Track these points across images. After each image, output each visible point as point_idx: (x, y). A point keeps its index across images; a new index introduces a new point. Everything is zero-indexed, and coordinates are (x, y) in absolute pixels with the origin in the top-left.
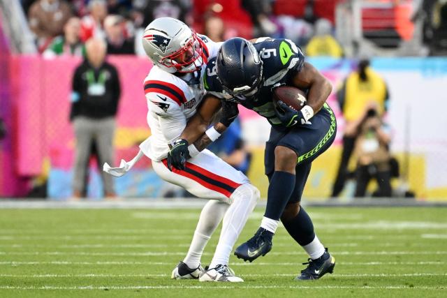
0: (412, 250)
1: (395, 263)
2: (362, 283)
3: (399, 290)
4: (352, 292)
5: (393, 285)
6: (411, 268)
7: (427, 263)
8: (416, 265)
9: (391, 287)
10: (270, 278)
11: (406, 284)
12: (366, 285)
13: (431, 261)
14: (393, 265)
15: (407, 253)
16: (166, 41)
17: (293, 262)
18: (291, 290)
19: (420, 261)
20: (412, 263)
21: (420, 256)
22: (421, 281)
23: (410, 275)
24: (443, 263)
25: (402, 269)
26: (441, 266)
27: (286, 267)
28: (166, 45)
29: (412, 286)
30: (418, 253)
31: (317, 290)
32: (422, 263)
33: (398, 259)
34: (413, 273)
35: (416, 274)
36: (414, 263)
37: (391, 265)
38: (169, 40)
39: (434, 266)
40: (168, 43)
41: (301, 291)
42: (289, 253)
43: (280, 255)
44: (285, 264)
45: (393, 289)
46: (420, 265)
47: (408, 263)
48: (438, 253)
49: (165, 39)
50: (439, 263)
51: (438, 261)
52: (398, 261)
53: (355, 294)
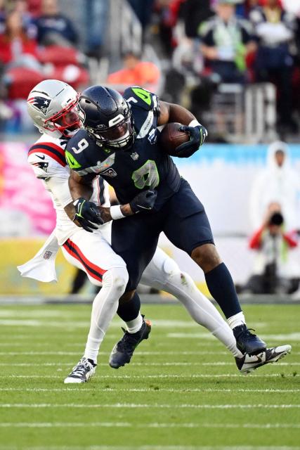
0: (157, 350)
1: (140, 364)
2: (104, 385)
3: (143, 392)
4: (93, 395)
5: (137, 387)
6: (156, 370)
7: (173, 364)
8: (162, 366)
9: (135, 390)
10: (6, 380)
11: (151, 386)
12: (108, 387)
13: (177, 362)
14: (137, 366)
15: (152, 353)
16: (46, 103)
17: (30, 362)
18: (28, 392)
19: (165, 362)
20: (157, 364)
21: (165, 356)
22: (166, 382)
23: (155, 377)
24: (190, 364)
25: (147, 370)
26: (188, 366)
27: (23, 367)
28: (47, 106)
29: (157, 388)
30: (163, 353)
31: (55, 392)
32: (167, 364)
33: (143, 360)
34: (159, 374)
35: (161, 376)
36: (159, 364)
37: (134, 366)
38: (49, 101)
39: (180, 366)
40: (48, 104)
41: (38, 393)
42: (26, 353)
43: (16, 356)
44: (22, 365)
45: (137, 392)
46: (166, 366)
47: (153, 364)
48: (185, 353)
49: (46, 100)
50: (186, 364)
51: (185, 362)
52: (142, 362)
53: (96, 397)
